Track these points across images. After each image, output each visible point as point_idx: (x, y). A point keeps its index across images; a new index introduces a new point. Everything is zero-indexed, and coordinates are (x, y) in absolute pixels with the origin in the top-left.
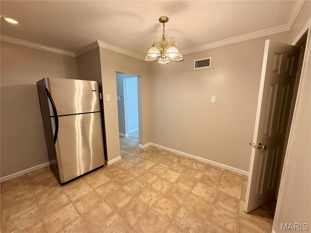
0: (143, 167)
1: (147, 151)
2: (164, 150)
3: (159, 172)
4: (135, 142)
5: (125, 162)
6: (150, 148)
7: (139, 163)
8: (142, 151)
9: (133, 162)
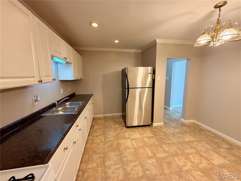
0: (182, 138)
1: (189, 126)
3: (198, 148)
4: (178, 115)
6: (193, 125)
7: (179, 133)
8: (183, 125)
9: (173, 130)
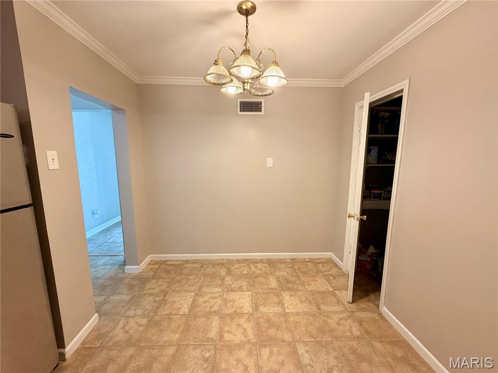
2: (187, 262)
5: (118, 323)
9: (139, 312)
